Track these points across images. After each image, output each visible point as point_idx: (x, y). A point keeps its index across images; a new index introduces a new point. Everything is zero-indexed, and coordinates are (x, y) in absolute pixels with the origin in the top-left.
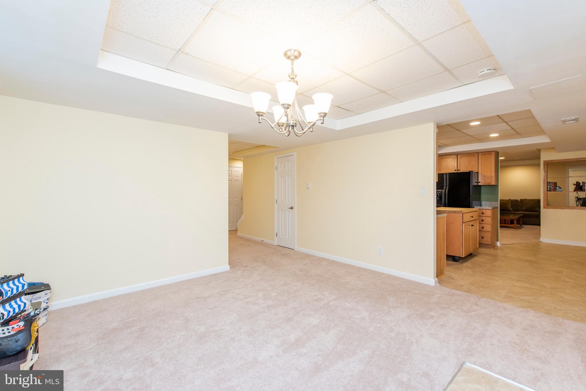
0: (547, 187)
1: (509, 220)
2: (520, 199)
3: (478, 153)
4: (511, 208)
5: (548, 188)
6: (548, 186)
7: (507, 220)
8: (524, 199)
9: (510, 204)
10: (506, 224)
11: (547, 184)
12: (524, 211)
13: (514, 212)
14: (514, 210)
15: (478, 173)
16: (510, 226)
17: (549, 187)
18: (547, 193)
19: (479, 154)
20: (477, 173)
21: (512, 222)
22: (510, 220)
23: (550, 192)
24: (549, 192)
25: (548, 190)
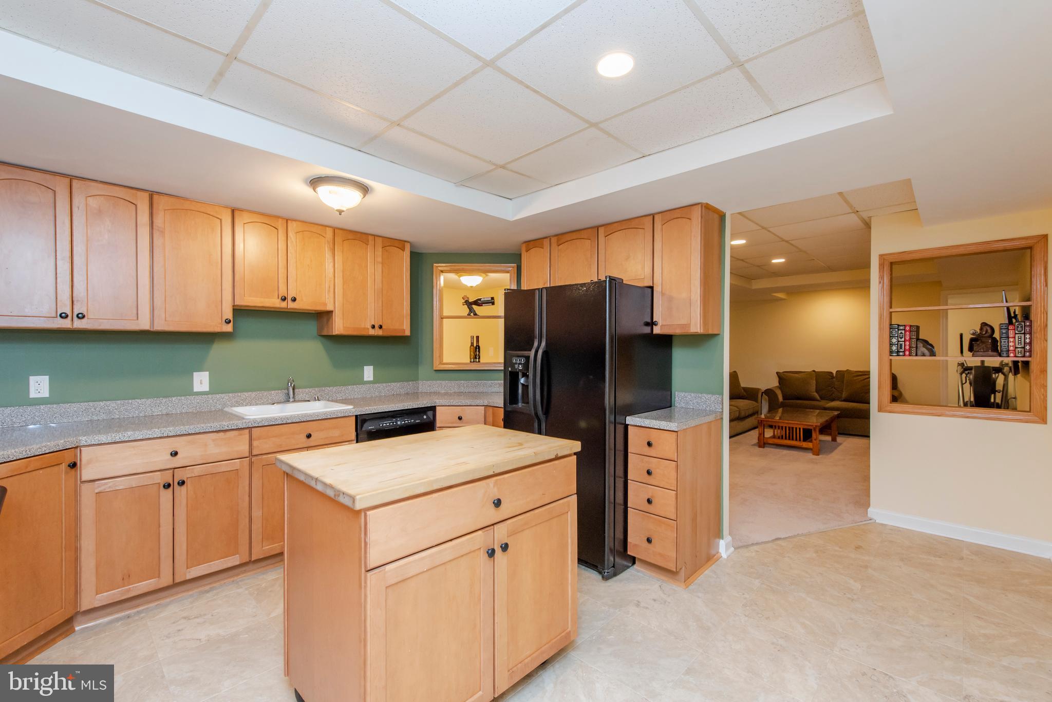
0: (890, 340)
1: (800, 429)
2: (837, 371)
3: (653, 216)
4: (817, 392)
5: (891, 344)
6: (891, 337)
7: (796, 428)
8: (845, 369)
9: (815, 381)
10: (793, 439)
11: (891, 332)
12: (846, 400)
13: (823, 403)
14: (822, 398)
15: (652, 288)
16: (805, 444)
17: (894, 340)
18: (891, 360)
19: (656, 217)
20: (650, 290)
21: (807, 435)
22: (803, 429)
23: (898, 358)
24: (895, 358)
25: (891, 352)
